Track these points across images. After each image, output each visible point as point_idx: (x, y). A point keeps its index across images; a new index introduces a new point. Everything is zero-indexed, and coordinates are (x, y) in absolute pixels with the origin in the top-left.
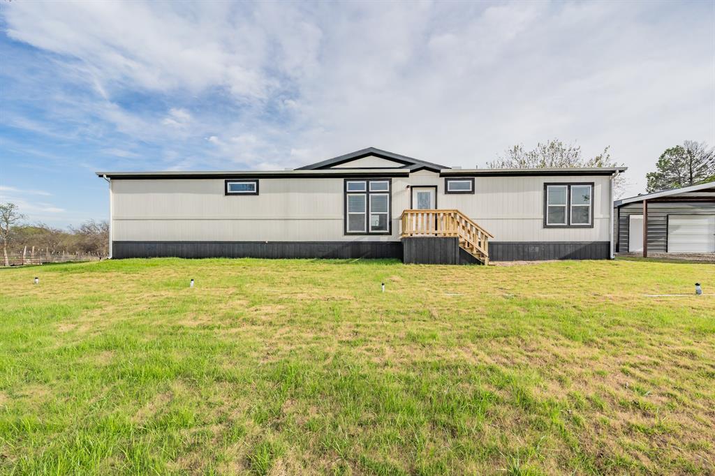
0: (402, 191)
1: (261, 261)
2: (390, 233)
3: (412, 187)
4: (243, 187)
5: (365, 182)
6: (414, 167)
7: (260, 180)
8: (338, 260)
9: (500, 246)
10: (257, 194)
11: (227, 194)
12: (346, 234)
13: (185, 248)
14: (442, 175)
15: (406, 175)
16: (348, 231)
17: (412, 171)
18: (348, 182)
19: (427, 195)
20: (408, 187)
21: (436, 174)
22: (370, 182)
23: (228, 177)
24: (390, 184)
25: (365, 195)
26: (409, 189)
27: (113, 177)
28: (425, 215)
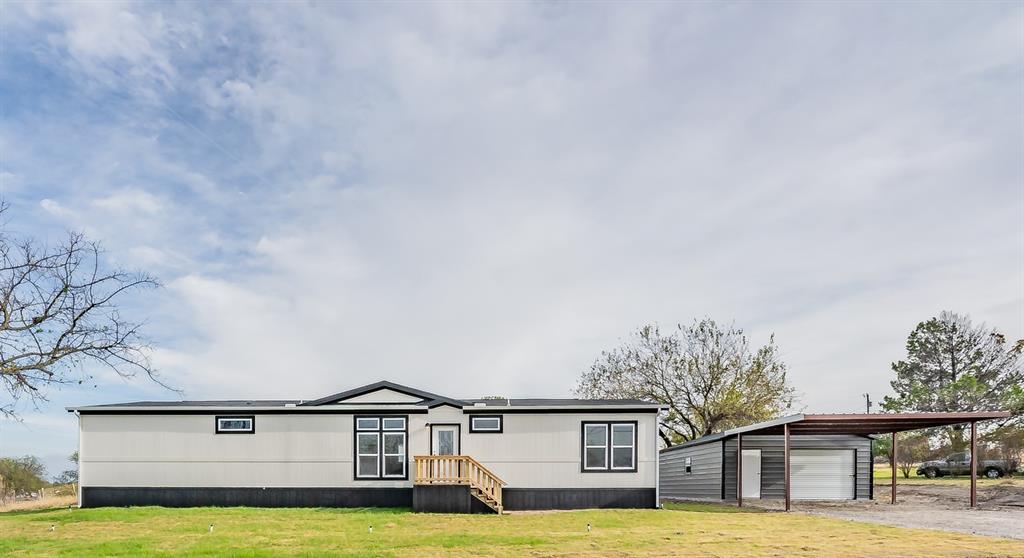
0: (420, 430)
1: (259, 510)
2: (407, 478)
3: (431, 425)
4: (237, 424)
5: (378, 419)
6: (433, 403)
7: (256, 416)
8: (346, 509)
9: (532, 494)
10: (253, 432)
11: (218, 432)
12: (356, 478)
13: (168, 495)
14: (465, 412)
15: (425, 412)
16: (358, 476)
17: (430, 408)
18: (358, 419)
19: (450, 434)
20: (427, 425)
21: (458, 410)
22: (384, 419)
23: (218, 414)
24: (407, 421)
25: (378, 434)
26: (428, 428)
27: (83, 413)
28: (447, 461)
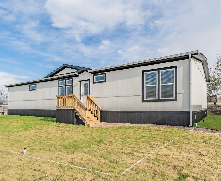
0: (77, 84)
5: (65, 81)
10: (36, 90)
14: (91, 73)
18: (59, 81)
19: (87, 85)
20: (79, 81)
23: (30, 84)
24: (73, 80)
25: (65, 87)
27: (9, 87)
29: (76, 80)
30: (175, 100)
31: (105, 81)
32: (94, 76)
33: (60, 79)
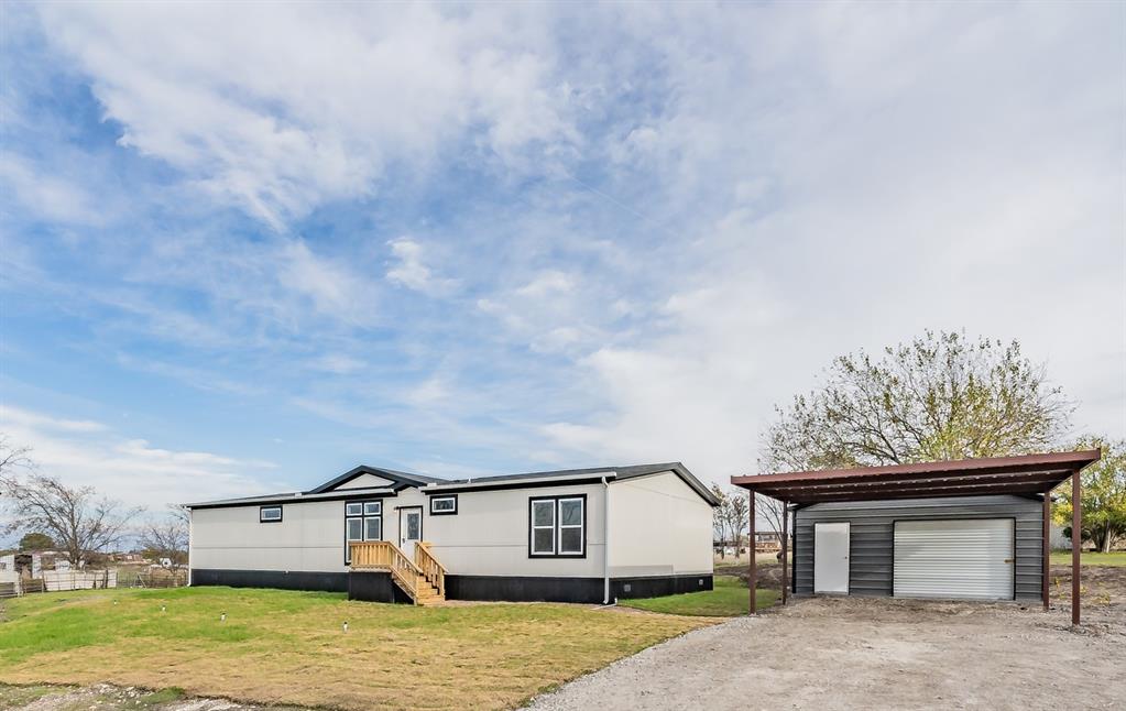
0: (392, 514)
3: (400, 509)
5: (361, 505)
7: (283, 505)
10: (281, 520)
11: (261, 521)
12: (346, 564)
14: (427, 492)
15: (395, 495)
16: (347, 561)
17: (399, 490)
18: (348, 505)
19: (415, 517)
20: (397, 508)
22: (365, 504)
23: (263, 504)
24: (382, 506)
25: (361, 519)
26: (398, 511)
27: (194, 508)
29: (389, 504)
30: (584, 556)
31: (455, 513)
32: (431, 498)
33: (348, 499)
